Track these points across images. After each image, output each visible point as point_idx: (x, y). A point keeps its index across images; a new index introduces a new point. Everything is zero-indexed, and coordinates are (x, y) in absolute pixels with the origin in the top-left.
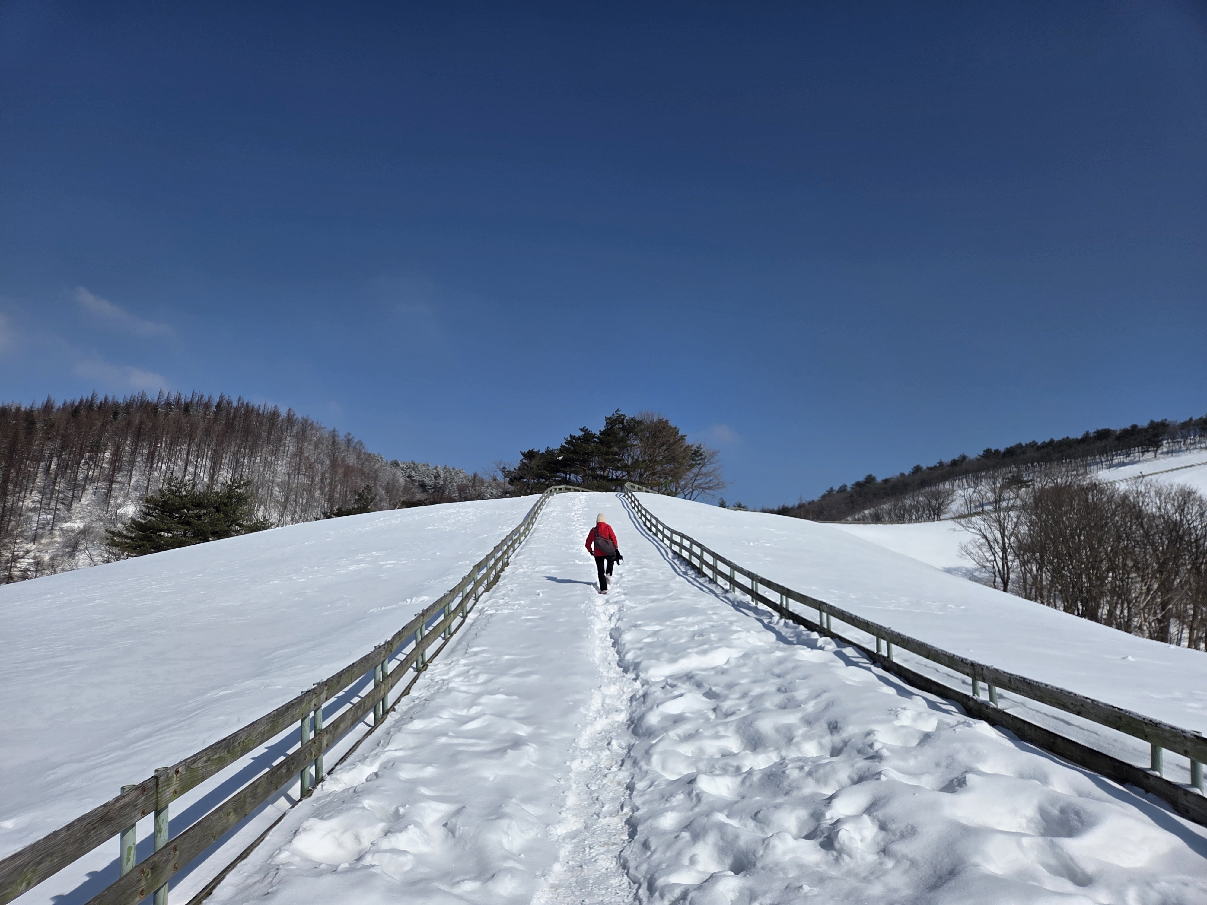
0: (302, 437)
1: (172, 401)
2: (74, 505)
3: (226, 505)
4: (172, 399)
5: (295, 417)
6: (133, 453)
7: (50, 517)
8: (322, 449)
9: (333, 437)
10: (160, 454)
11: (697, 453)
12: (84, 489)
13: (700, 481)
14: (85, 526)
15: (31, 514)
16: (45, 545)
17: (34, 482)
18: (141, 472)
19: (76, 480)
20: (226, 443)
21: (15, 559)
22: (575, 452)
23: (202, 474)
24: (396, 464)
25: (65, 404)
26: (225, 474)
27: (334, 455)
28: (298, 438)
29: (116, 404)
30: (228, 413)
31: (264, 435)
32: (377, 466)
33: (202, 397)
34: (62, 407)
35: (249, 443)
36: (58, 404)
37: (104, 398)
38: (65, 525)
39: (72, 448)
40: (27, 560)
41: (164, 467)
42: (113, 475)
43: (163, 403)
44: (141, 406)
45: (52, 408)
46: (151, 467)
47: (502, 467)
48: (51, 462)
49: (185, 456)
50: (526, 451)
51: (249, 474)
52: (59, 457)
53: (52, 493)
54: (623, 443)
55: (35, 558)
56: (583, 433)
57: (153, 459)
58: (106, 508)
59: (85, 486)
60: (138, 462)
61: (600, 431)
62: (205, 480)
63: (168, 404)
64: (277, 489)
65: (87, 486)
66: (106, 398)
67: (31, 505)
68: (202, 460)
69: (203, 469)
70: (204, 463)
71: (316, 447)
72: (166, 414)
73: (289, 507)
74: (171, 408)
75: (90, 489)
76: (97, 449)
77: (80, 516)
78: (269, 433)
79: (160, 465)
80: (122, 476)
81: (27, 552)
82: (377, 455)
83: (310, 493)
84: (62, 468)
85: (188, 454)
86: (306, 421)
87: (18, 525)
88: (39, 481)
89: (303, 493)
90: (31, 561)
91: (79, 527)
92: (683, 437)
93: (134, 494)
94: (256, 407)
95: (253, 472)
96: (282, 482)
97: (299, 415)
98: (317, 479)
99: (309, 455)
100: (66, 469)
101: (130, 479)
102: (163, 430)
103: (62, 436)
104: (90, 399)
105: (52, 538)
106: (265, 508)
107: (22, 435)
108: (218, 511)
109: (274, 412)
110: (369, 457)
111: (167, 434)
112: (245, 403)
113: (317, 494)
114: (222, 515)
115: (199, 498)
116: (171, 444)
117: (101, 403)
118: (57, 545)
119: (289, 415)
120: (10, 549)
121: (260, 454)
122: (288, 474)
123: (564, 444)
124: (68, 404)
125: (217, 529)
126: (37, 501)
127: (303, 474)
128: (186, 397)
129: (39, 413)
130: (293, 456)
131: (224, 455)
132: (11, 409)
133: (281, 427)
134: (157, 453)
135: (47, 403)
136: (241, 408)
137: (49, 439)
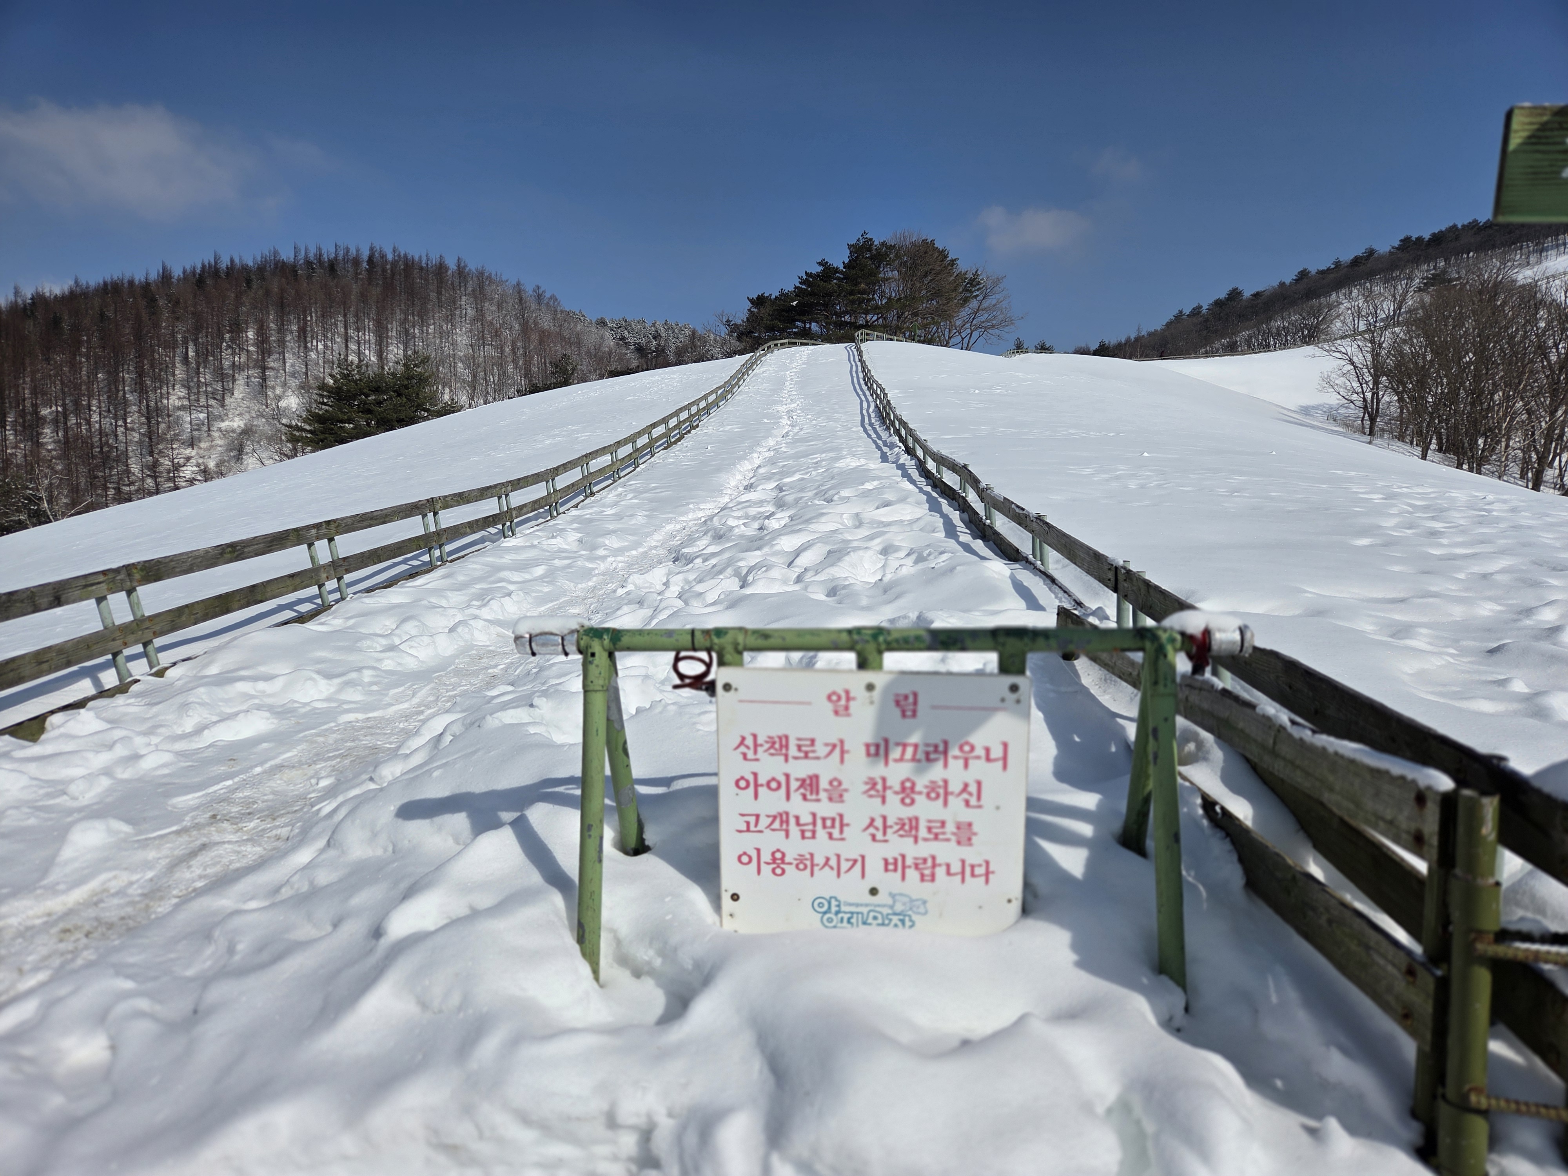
0: (479, 295)
1: (312, 259)
2: (228, 401)
3: (406, 387)
4: (311, 256)
5: (467, 269)
6: (281, 330)
7: (202, 416)
8: (507, 310)
9: (519, 292)
10: (312, 330)
11: (974, 282)
12: (234, 380)
13: (983, 319)
14: (246, 425)
15: (181, 413)
16: (205, 450)
17: (174, 375)
18: (294, 354)
19: (222, 368)
20: (389, 311)
21: (176, 468)
22: (812, 294)
23: (367, 352)
24: (602, 323)
25: (184, 272)
26: (395, 350)
27: (523, 317)
28: (476, 298)
29: (245, 268)
30: (384, 270)
31: (433, 295)
32: (579, 327)
33: (348, 251)
34: (182, 276)
35: (417, 308)
36: (177, 272)
37: (229, 260)
38: (224, 425)
39: (207, 328)
40: (190, 468)
41: (320, 347)
42: (263, 360)
43: (302, 262)
44: (276, 268)
45: (171, 278)
46: (306, 347)
47: (725, 320)
48: (187, 349)
49: (342, 330)
50: (755, 296)
51: (424, 348)
52: (196, 342)
53: (199, 386)
54: (872, 277)
55: (198, 465)
56: (822, 268)
57: (305, 338)
58: (264, 402)
59: (234, 376)
60: (289, 341)
61: (844, 263)
62: (372, 359)
63: (308, 263)
64: (460, 365)
65: (237, 375)
66: (232, 261)
67: (178, 403)
68: (364, 334)
69: (367, 346)
70: (367, 337)
71: (500, 307)
72: (309, 277)
73: (479, 388)
74: (313, 269)
75: (241, 380)
76: (237, 328)
77: (237, 412)
78: (439, 293)
79: (315, 343)
80: (274, 361)
81: (188, 459)
82: (577, 312)
83: (502, 367)
84: (203, 356)
85: (346, 328)
86: (482, 274)
87: (169, 427)
88: (180, 372)
89: (493, 369)
90: (195, 469)
91: (239, 427)
92: (953, 262)
93: (294, 383)
94: (417, 258)
95: (428, 346)
96: (465, 356)
97: (472, 266)
98: (507, 350)
99: (493, 319)
100: (207, 355)
101: (284, 363)
102: (310, 299)
103: (193, 314)
104: (213, 263)
105: (212, 441)
106: (451, 391)
107: (145, 317)
108: (399, 395)
109: (441, 264)
110: (569, 316)
111: (316, 303)
112: (402, 255)
113: (510, 368)
114: (405, 400)
115: (376, 382)
116: (323, 316)
117: (227, 268)
118: (219, 449)
119: (459, 266)
120: (168, 456)
121: (432, 321)
122: (471, 346)
123: (798, 285)
124: (188, 271)
125: (403, 416)
126: (184, 398)
127: (489, 345)
128: (329, 252)
129: (157, 285)
130: (474, 320)
131: (389, 326)
132: (123, 284)
133: (452, 284)
134: (309, 329)
135: (163, 273)
136: (398, 261)
137: (178, 319)
